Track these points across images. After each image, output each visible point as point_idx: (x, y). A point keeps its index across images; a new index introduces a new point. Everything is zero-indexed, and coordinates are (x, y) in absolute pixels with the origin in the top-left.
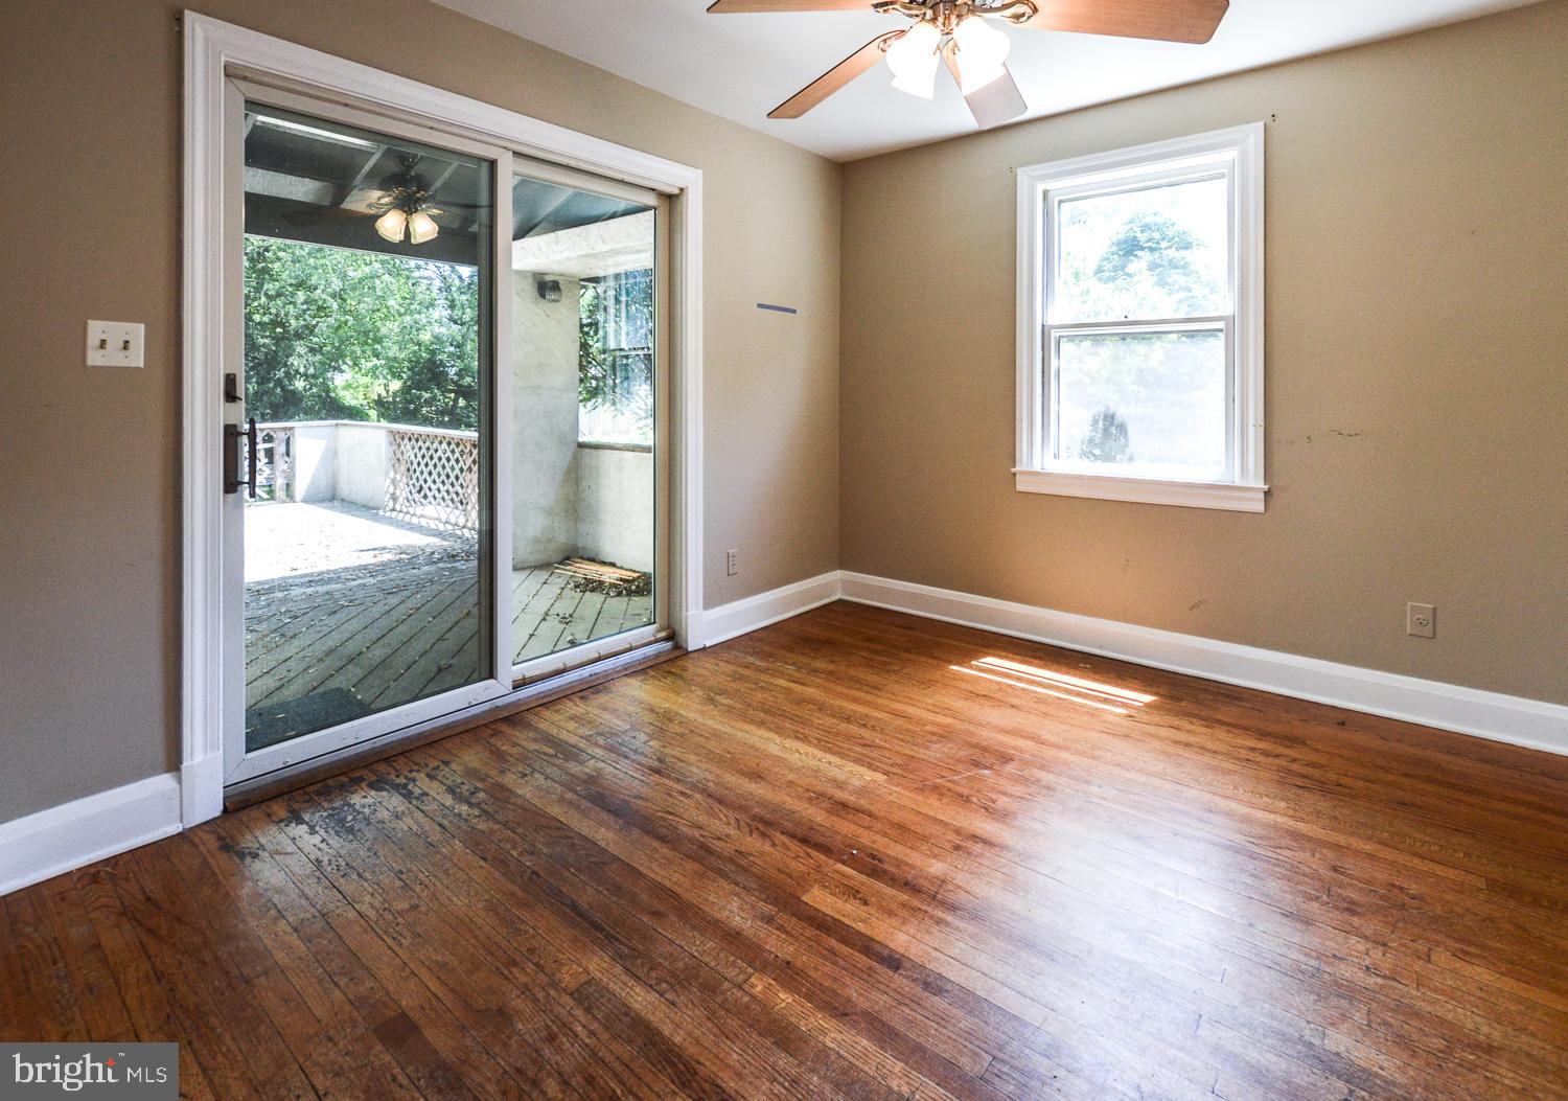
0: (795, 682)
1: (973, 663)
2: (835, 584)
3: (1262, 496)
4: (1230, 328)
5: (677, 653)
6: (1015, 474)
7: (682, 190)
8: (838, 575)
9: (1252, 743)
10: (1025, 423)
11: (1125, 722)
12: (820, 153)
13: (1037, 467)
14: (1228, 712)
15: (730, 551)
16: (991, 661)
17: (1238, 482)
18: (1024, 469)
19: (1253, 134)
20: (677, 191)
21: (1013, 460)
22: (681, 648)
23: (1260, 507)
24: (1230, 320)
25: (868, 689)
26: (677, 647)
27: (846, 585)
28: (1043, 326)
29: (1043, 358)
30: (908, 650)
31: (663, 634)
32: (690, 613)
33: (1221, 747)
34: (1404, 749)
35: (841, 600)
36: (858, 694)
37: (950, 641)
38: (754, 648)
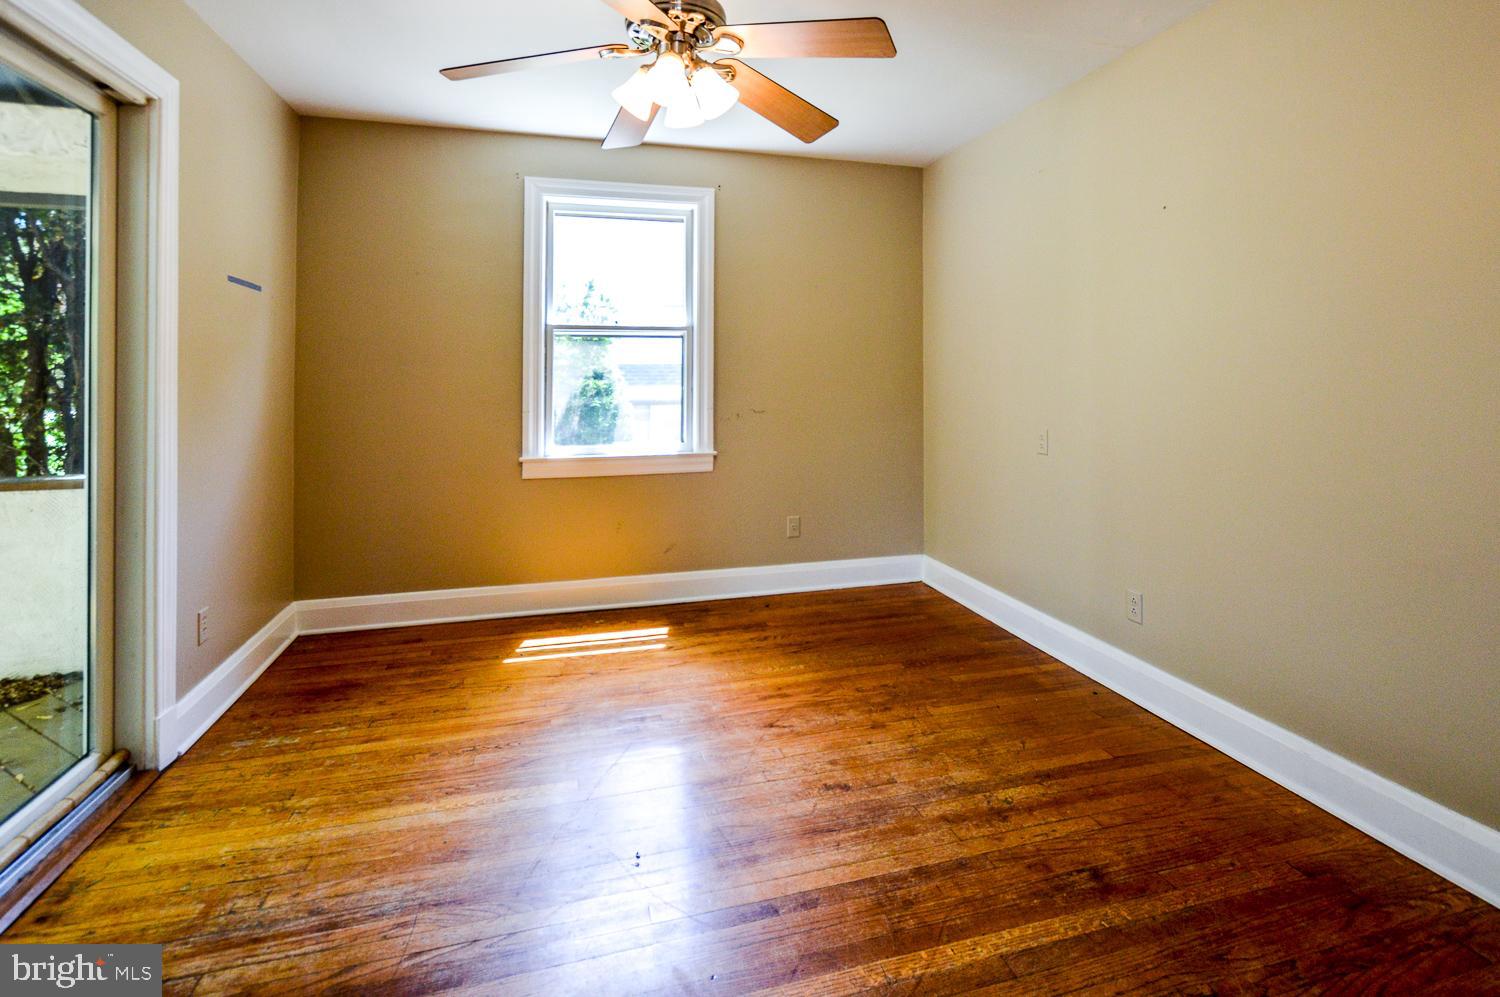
0: (366, 742)
1: (518, 650)
3: (712, 459)
4: (687, 335)
5: (145, 782)
6: (521, 463)
7: (149, 100)
8: (295, 607)
10: (531, 414)
11: (667, 653)
12: (285, 97)
13: (541, 455)
14: (713, 621)
15: (201, 612)
16: (529, 643)
17: (696, 451)
18: (530, 457)
19: (709, 195)
20: (141, 100)
21: (519, 449)
22: (145, 772)
23: (709, 467)
24: (690, 329)
25: (454, 714)
26: (138, 774)
27: (307, 617)
28: (546, 325)
29: (546, 355)
30: (444, 662)
31: (113, 763)
32: (161, 715)
33: (737, 646)
34: (803, 609)
35: (299, 637)
36: (452, 722)
37: (471, 640)
38: (259, 728)
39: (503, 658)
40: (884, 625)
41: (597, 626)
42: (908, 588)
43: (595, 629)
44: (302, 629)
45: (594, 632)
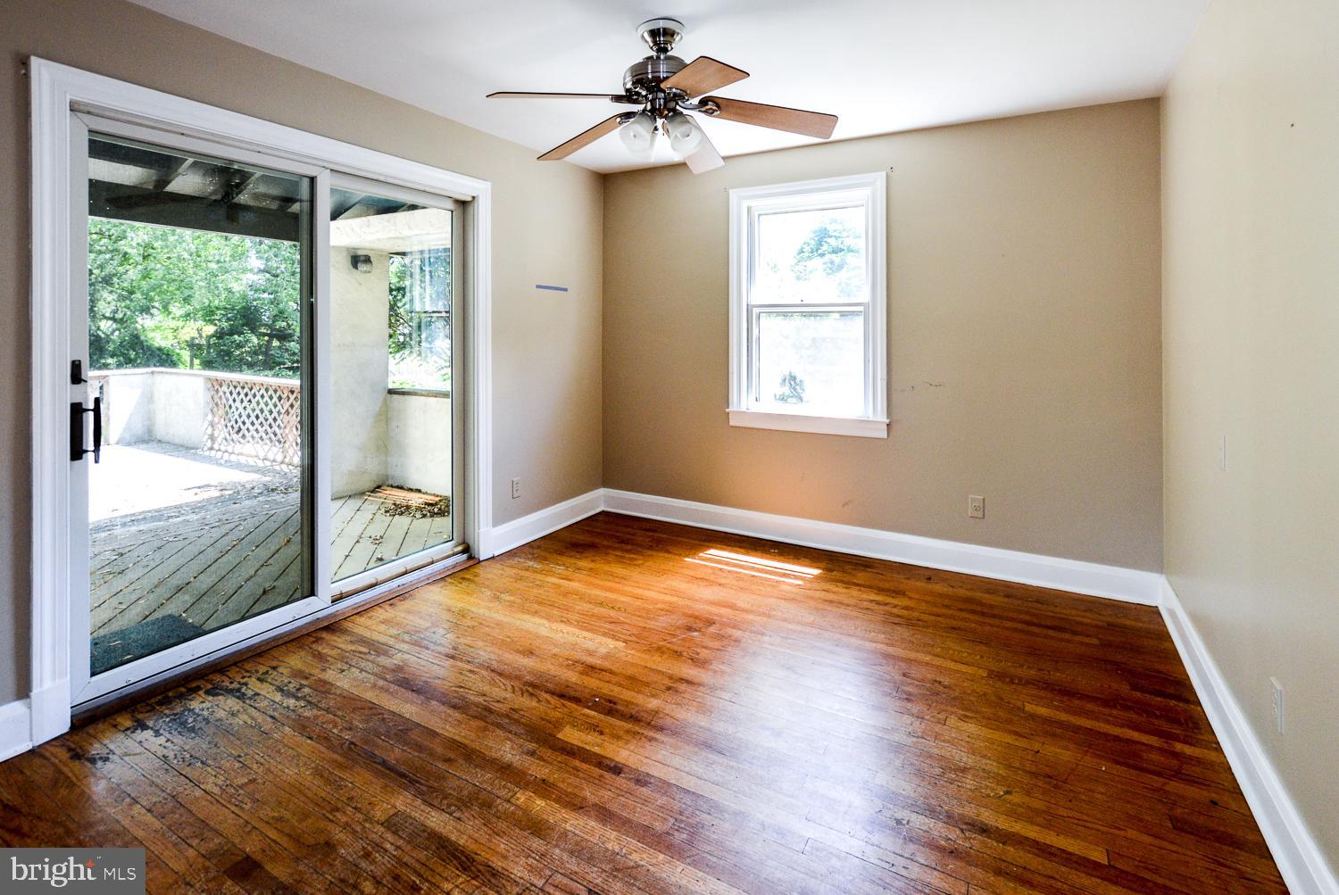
0: (563, 579)
1: (701, 554)
2: (599, 500)
3: (885, 427)
4: (866, 310)
5: (471, 562)
6: (728, 412)
7: (474, 197)
8: (602, 491)
9: (873, 597)
10: (735, 375)
12: (588, 168)
13: (743, 408)
14: (861, 576)
15: (514, 479)
17: (871, 418)
18: (736, 410)
19: (880, 179)
20: (469, 199)
21: (727, 403)
22: (474, 558)
23: (884, 435)
24: (867, 306)
25: (618, 580)
26: (471, 558)
27: (608, 500)
28: (748, 304)
29: (748, 326)
31: (460, 548)
32: (481, 530)
33: (852, 601)
34: (962, 592)
35: (603, 511)
36: (610, 584)
37: (682, 539)
38: (533, 554)
39: (687, 556)
40: (1033, 634)
41: (770, 553)
42: (1124, 608)
43: (769, 556)
44: (609, 506)
45: (766, 558)
